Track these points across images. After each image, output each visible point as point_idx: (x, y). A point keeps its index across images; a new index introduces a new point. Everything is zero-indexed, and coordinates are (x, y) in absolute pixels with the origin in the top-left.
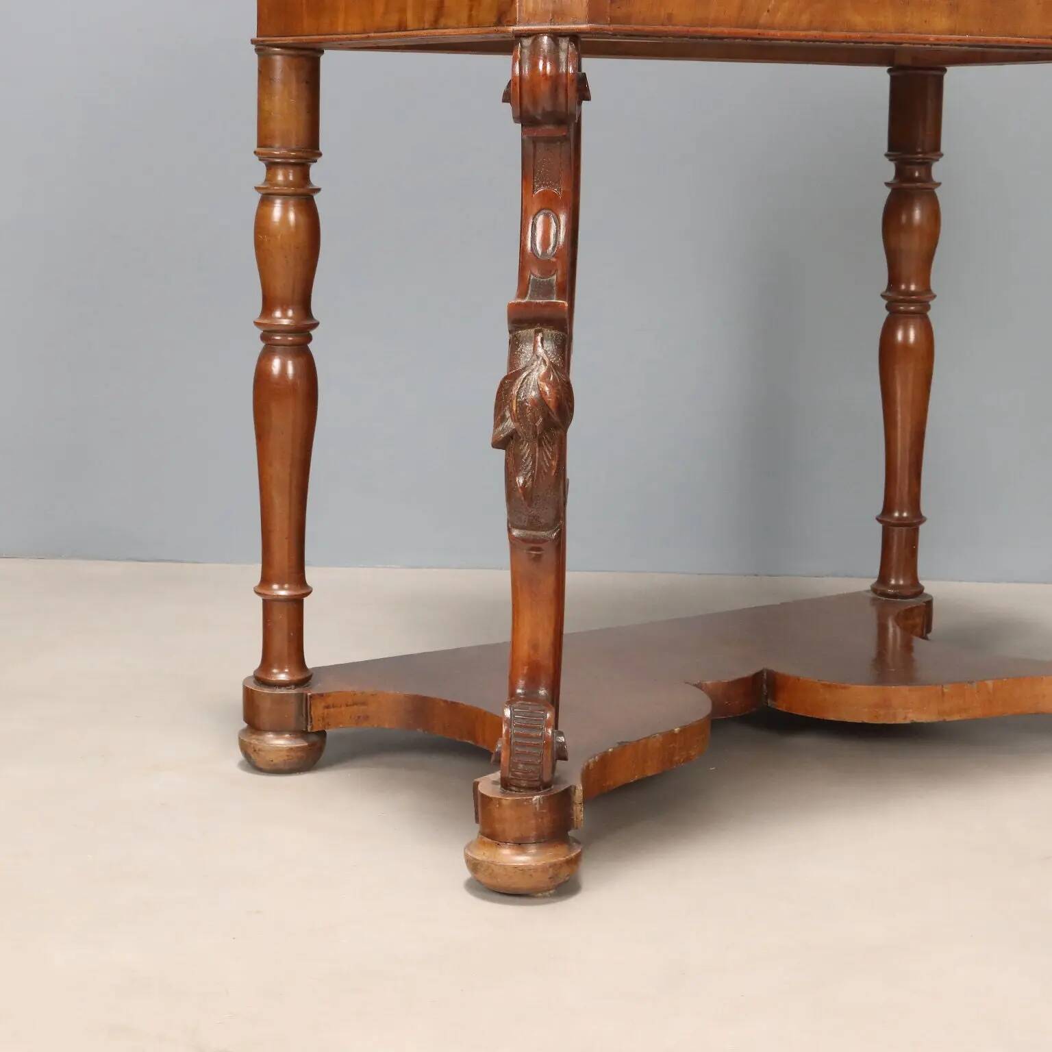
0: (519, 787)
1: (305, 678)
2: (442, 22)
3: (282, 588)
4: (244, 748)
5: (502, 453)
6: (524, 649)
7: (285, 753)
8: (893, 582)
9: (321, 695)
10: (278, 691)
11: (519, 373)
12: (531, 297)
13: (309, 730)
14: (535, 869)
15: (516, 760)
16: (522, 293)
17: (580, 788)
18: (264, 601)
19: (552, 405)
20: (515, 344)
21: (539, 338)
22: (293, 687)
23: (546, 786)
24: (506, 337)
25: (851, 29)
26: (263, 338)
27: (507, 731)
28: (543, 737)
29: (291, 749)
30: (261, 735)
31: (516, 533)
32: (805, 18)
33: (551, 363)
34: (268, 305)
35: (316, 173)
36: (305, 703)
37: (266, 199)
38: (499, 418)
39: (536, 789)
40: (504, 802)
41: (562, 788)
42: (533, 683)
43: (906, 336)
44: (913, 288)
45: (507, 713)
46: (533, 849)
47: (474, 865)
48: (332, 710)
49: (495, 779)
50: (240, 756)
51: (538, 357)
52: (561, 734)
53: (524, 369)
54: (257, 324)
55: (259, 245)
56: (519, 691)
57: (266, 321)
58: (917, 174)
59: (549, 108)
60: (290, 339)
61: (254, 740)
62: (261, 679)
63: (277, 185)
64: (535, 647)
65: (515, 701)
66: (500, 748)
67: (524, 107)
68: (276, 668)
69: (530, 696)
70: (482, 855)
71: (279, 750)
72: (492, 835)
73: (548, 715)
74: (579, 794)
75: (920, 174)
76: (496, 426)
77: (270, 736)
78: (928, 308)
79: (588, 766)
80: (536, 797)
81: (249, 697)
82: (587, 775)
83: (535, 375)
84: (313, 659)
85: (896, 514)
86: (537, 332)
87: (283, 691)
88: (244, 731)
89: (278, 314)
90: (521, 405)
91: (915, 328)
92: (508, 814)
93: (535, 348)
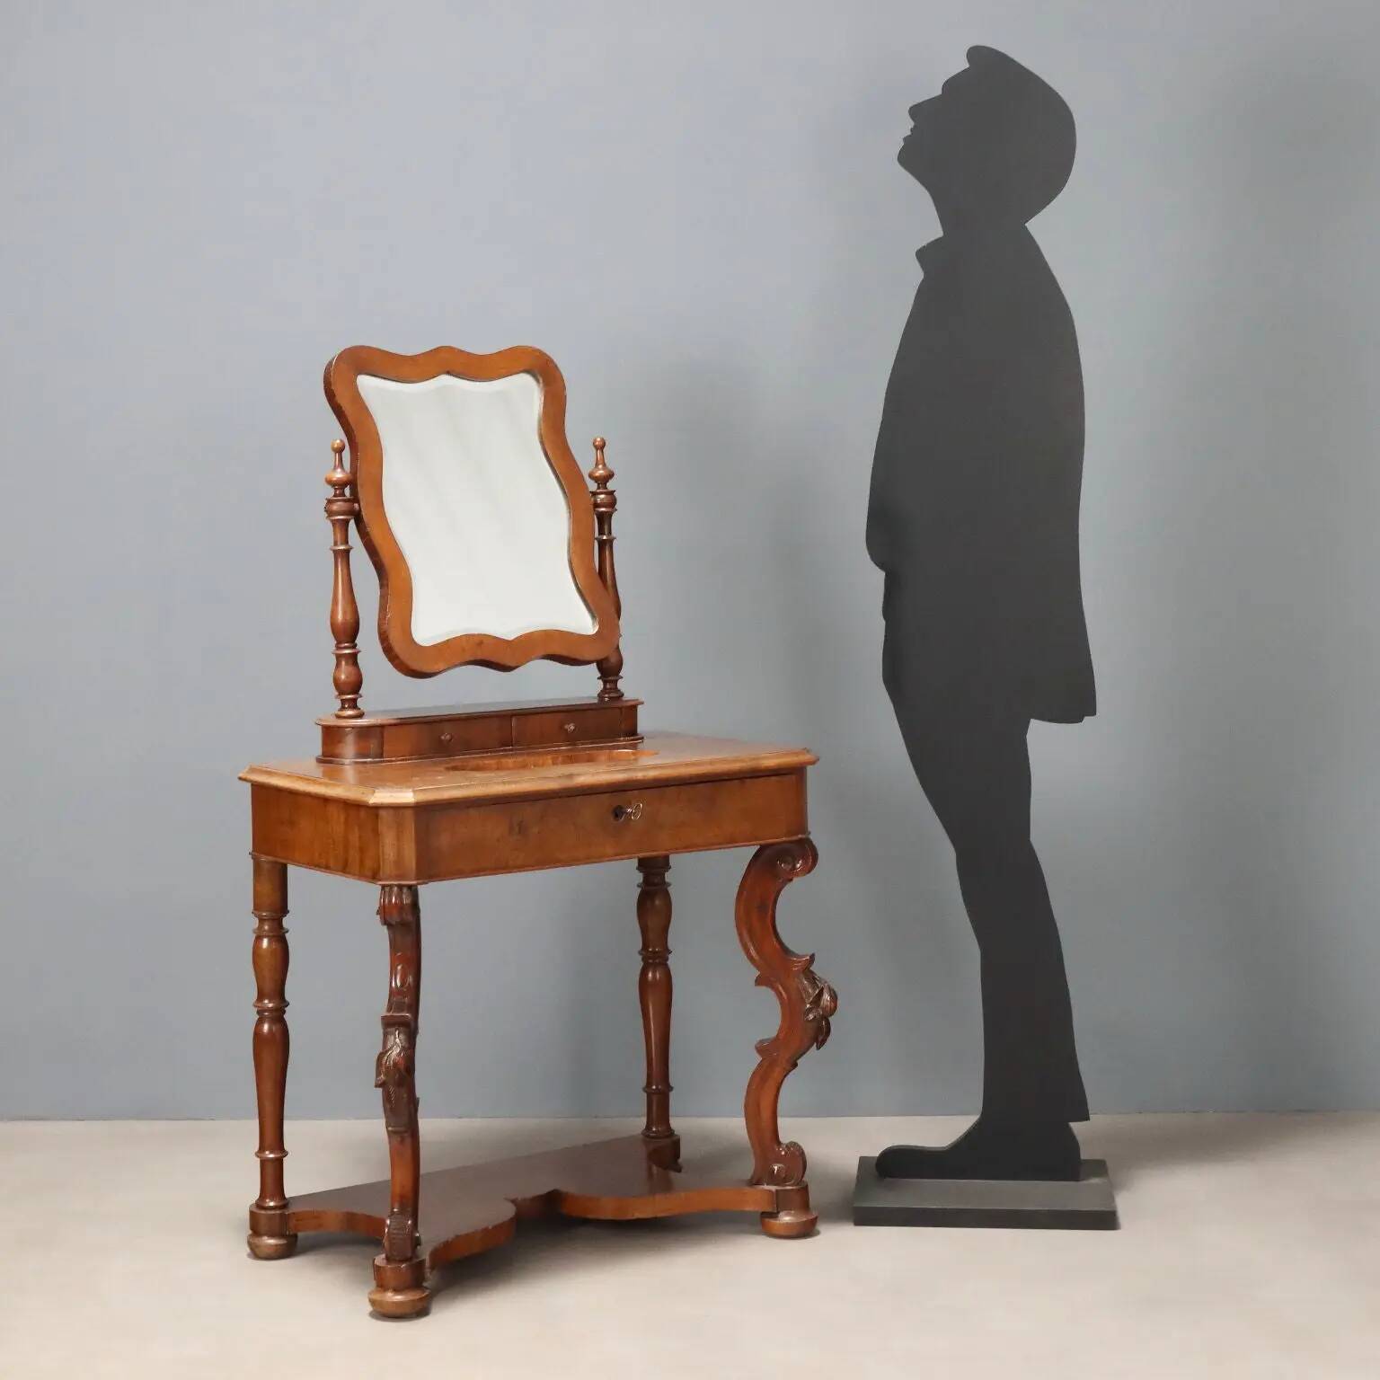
0: (395, 1261)
1: (285, 1203)
3: (271, 1153)
4: (250, 1244)
5: (380, 1090)
6: (398, 1190)
7: (273, 1248)
8: (654, 1129)
9: (294, 1214)
10: (270, 1213)
11: (387, 1052)
12: (394, 1011)
13: (287, 1234)
14: (405, 1303)
15: (393, 1246)
16: (389, 1009)
17: (429, 1259)
18: (261, 1161)
20: (386, 1035)
21: (397, 1033)
22: (277, 1209)
23: (410, 1259)
24: (381, 1031)
26: (258, 1012)
27: (389, 1231)
29: (277, 1245)
30: (260, 1237)
31: (390, 1129)
33: (405, 1044)
34: (261, 997)
35: (286, 922)
36: (284, 1219)
37: (259, 939)
38: (378, 1074)
39: (402, 1261)
40: (387, 1269)
41: (419, 1260)
42: (402, 1206)
43: (655, 976)
44: (657, 948)
45: (388, 1222)
46: (403, 1293)
47: (373, 1302)
48: (300, 1222)
49: (383, 1257)
50: (248, 1250)
51: (396, 1043)
52: (417, 1232)
53: (389, 1050)
54: (255, 1006)
55: (255, 963)
56: (395, 1210)
57: (260, 1005)
59: (400, 919)
60: (274, 1014)
61: (257, 1241)
62: (260, 1205)
63: (265, 931)
65: (392, 1215)
66: (385, 1240)
68: (268, 1199)
69: (401, 1212)
70: (377, 1297)
71: (271, 1245)
72: (382, 1286)
73: (411, 1222)
74: (427, 1264)
76: (377, 1077)
77: (265, 1238)
78: (667, 959)
80: (404, 1265)
81: (253, 1217)
82: (433, 1253)
83: (395, 1053)
84: (288, 1193)
85: (654, 1087)
86: (396, 1030)
87: (273, 1212)
88: (250, 1235)
89: (266, 1001)
90: (387, 1068)
91: (659, 971)
92: (390, 1275)
93: (395, 1038)
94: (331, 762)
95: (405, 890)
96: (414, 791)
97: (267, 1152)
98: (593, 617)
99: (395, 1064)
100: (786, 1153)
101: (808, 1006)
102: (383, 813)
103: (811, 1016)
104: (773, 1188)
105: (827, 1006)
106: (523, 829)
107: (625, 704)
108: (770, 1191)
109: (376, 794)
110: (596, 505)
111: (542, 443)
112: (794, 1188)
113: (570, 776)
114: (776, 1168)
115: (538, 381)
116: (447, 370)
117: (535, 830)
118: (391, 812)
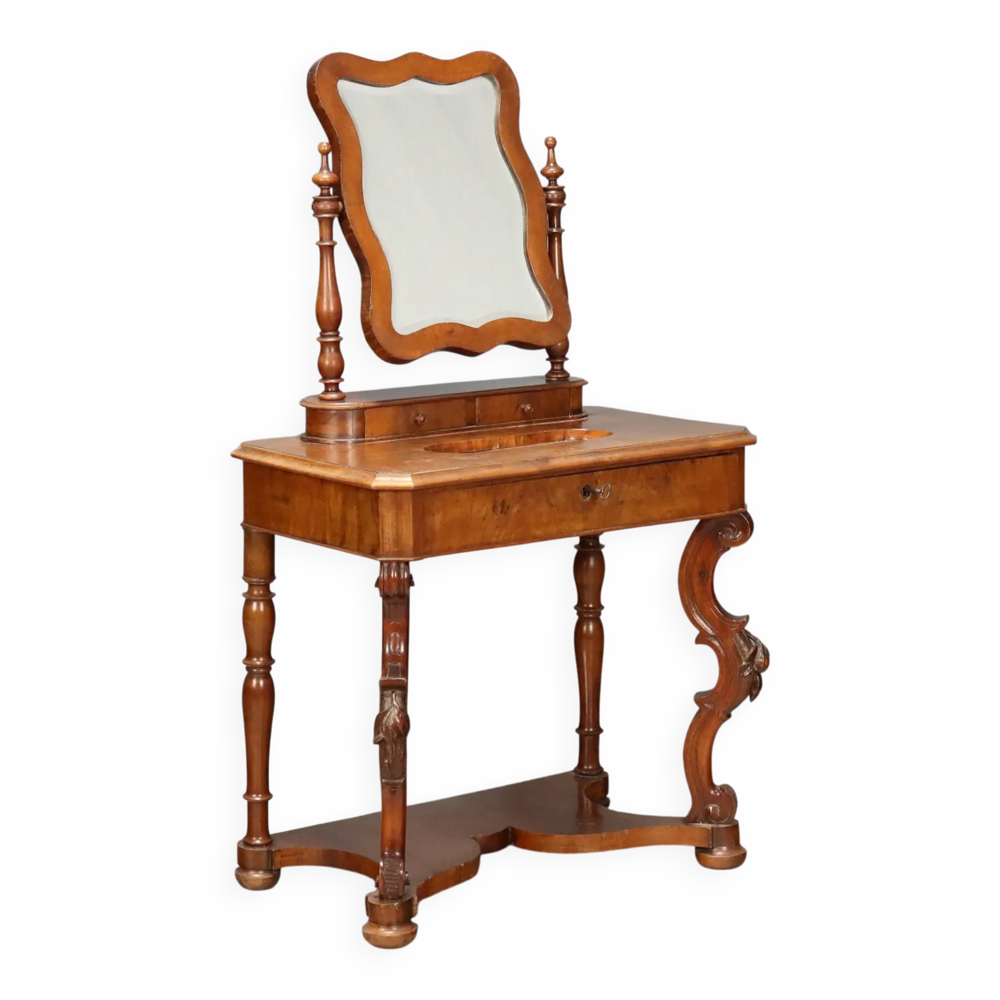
0: (388, 899)
1: (270, 842)
2: (345, 545)
3: (257, 796)
7: (261, 881)
8: (586, 767)
9: (279, 850)
10: (257, 849)
11: (386, 714)
12: (390, 676)
13: (273, 869)
14: (397, 938)
15: (386, 886)
17: (416, 898)
19: (400, 728)
20: (382, 698)
21: (394, 696)
22: (265, 846)
23: (401, 897)
25: (535, 538)
27: (382, 873)
28: (399, 875)
29: (264, 879)
30: (247, 872)
32: (513, 536)
33: (399, 708)
36: (270, 854)
39: (394, 899)
40: (381, 907)
41: (409, 898)
42: (392, 848)
43: (588, 628)
44: (591, 606)
45: (381, 864)
46: (394, 928)
48: (285, 858)
49: (376, 895)
51: (394, 705)
52: (406, 873)
53: (388, 711)
56: (386, 853)
58: (591, 544)
59: (396, 593)
60: (261, 671)
61: (244, 875)
62: (247, 843)
63: (254, 595)
64: (393, 831)
65: (384, 858)
66: (378, 880)
67: (385, 592)
68: (254, 837)
69: (392, 856)
70: (371, 931)
71: (257, 879)
72: (376, 922)
73: (401, 865)
74: (416, 902)
75: (592, 543)
77: (253, 872)
79: (419, 887)
80: (396, 904)
81: (242, 853)
82: (419, 892)
83: (393, 714)
85: (586, 730)
86: (393, 692)
87: (259, 849)
89: (255, 659)
90: (387, 728)
91: (593, 625)
92: (383, 912)
93: (392, 700)
94: (317, 441)
95: (402, 566)
96: (413, 476)
97: (254, 796)
98: (547, 304)
99: (395, 724)
100: (721, 794)
101: (744, 663)
102: (382, 495)
103: (747, 673)
104: (708, 826)
105: (761, 663)
106: (505, 508)
107: (573, 385)
108: (706, 829)
109: (377, 478)
110: (548, 201)
111: (499, 142)
112: (727, 826)
113: (546, 459)
114: (711, 808)
115: (494, 84)
116: (415, 75)
117: (515, 509)
118: (389, 493)
